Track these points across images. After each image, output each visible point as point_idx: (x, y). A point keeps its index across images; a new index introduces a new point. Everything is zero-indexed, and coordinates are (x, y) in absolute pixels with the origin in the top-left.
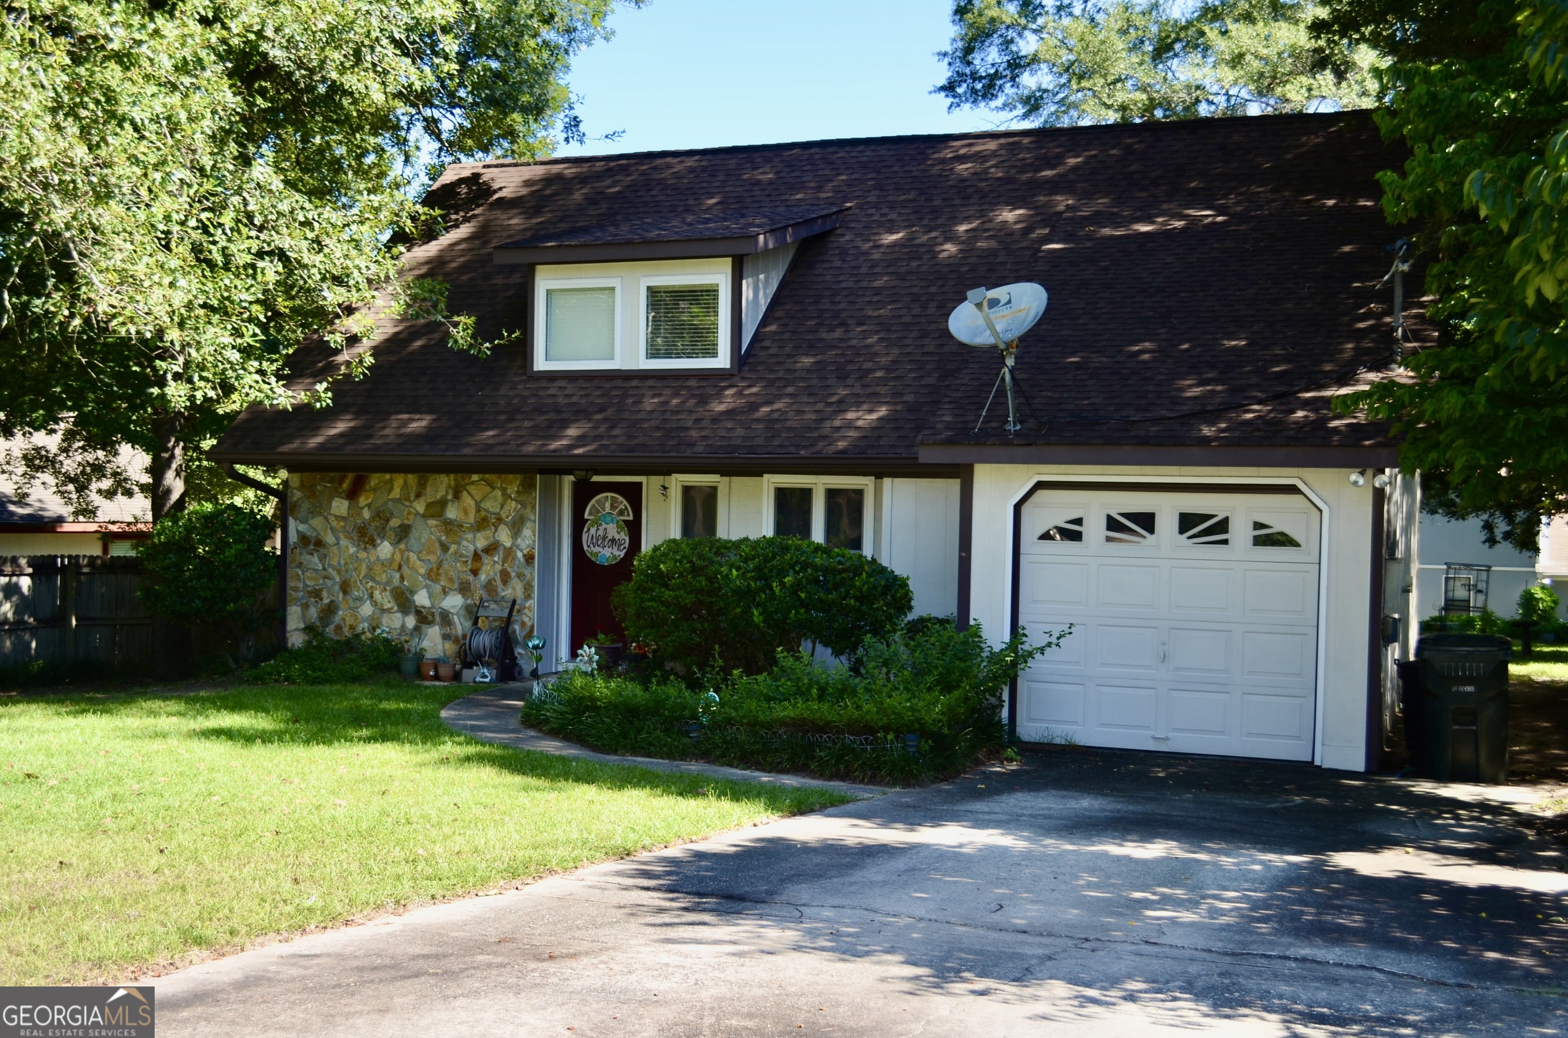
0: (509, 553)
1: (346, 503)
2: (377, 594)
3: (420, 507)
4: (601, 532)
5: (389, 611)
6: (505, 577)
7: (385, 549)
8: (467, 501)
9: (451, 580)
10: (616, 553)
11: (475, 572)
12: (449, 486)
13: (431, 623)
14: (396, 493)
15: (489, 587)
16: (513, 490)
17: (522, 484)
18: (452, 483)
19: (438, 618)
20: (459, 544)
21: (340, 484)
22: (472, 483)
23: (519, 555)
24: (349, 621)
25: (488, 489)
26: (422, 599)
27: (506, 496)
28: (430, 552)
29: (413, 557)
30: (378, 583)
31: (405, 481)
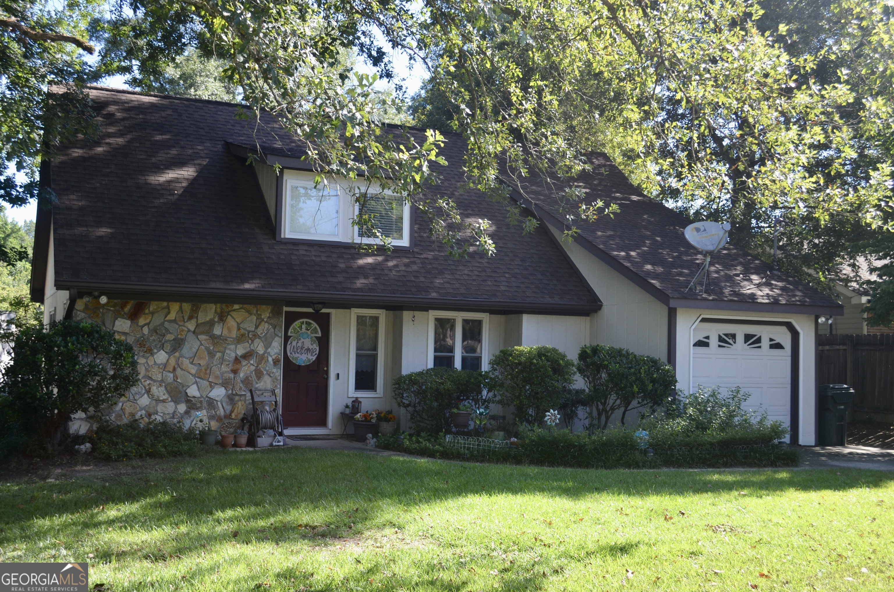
0: (262, 358)
1: (128, 323)
2: (154, 390)
3: (191, 326)
4: (300, 344)
5: (164, 401)
6: (259, 374)
7: (161, 357)
8: (231, 322)
9: (217, 377)
10: (310, 357)
11: (235, 372)
12: (216, 312)
13: (197, 409)
14: (172, 316)
15: (246, 381)
16: (266, 314)
17: (272, 312)
18: (219, 310)
19: (205, 404)
20: (223, 353)
21: (122, 308)
22: (234, 310)
23: (270, 359)
24: (128, 410)
25: (247, 315)
26: (193, 391)
27: (260, 320)
28: (200, 358)
29: (186, 362)
30: (155, 381)
31: (181, 308)
